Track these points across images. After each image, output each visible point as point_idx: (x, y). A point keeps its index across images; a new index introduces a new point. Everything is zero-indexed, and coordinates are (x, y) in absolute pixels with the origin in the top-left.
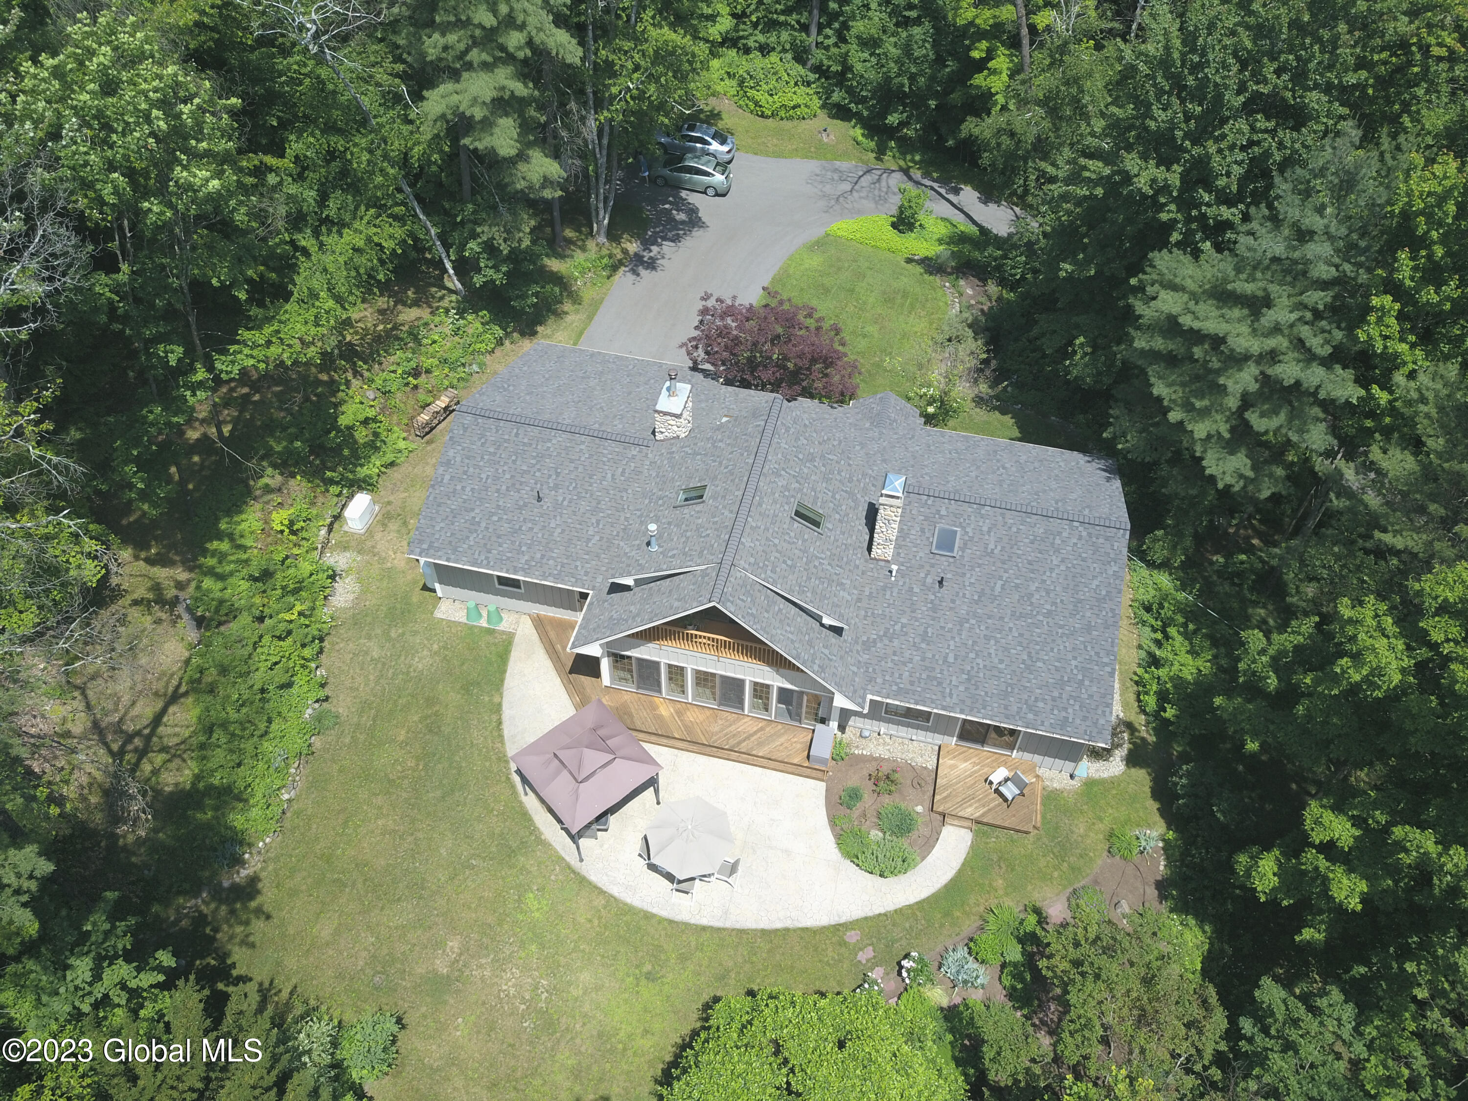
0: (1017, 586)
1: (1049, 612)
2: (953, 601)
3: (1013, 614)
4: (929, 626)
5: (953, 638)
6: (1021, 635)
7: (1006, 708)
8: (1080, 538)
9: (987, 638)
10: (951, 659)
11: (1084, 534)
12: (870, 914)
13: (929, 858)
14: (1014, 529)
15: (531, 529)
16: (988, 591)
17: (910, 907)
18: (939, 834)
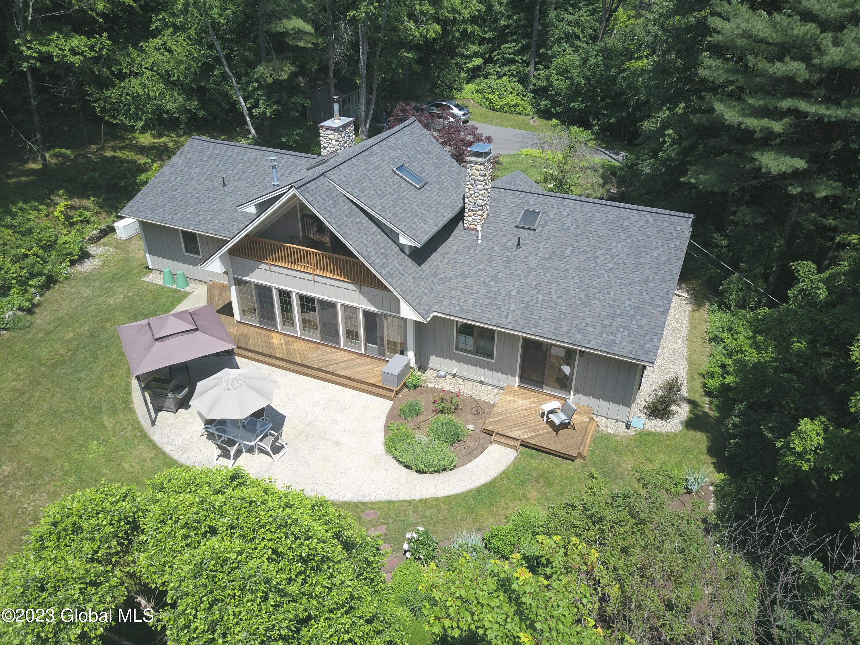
0: (585, 251)
1: (611, 269)
2: (526, 257)
3: (578, 268)
4: (500, 271)
5: (519, 280)
6: (582, 282)
7: (556, 329)
8: (647, 222)
9: (550, 282)
10: (514, 293)
11: (651, 220)
12: (394, 499)
13: (469, 466)
14: (590, 215)
15: (211, 202)
16: (558, 253)
17: (436, 499)
18: (484, 449)
